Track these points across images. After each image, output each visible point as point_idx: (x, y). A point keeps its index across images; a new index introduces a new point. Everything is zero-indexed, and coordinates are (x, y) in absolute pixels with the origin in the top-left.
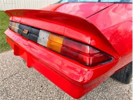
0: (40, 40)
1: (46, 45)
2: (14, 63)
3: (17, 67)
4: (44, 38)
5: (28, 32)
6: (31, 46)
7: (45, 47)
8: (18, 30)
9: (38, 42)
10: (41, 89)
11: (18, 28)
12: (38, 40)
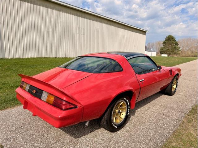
0: (43, 97)
1: (45, 100)
2: (19, 118)
3: (23, 122)
4: (45, 96)
5: (36, 92)
6: (35, 102)
7: (45, 102)
8: (29, 90)
9: (41, 99)
10: (43, 136)
11: (29, 88)
12: (42, 97)
